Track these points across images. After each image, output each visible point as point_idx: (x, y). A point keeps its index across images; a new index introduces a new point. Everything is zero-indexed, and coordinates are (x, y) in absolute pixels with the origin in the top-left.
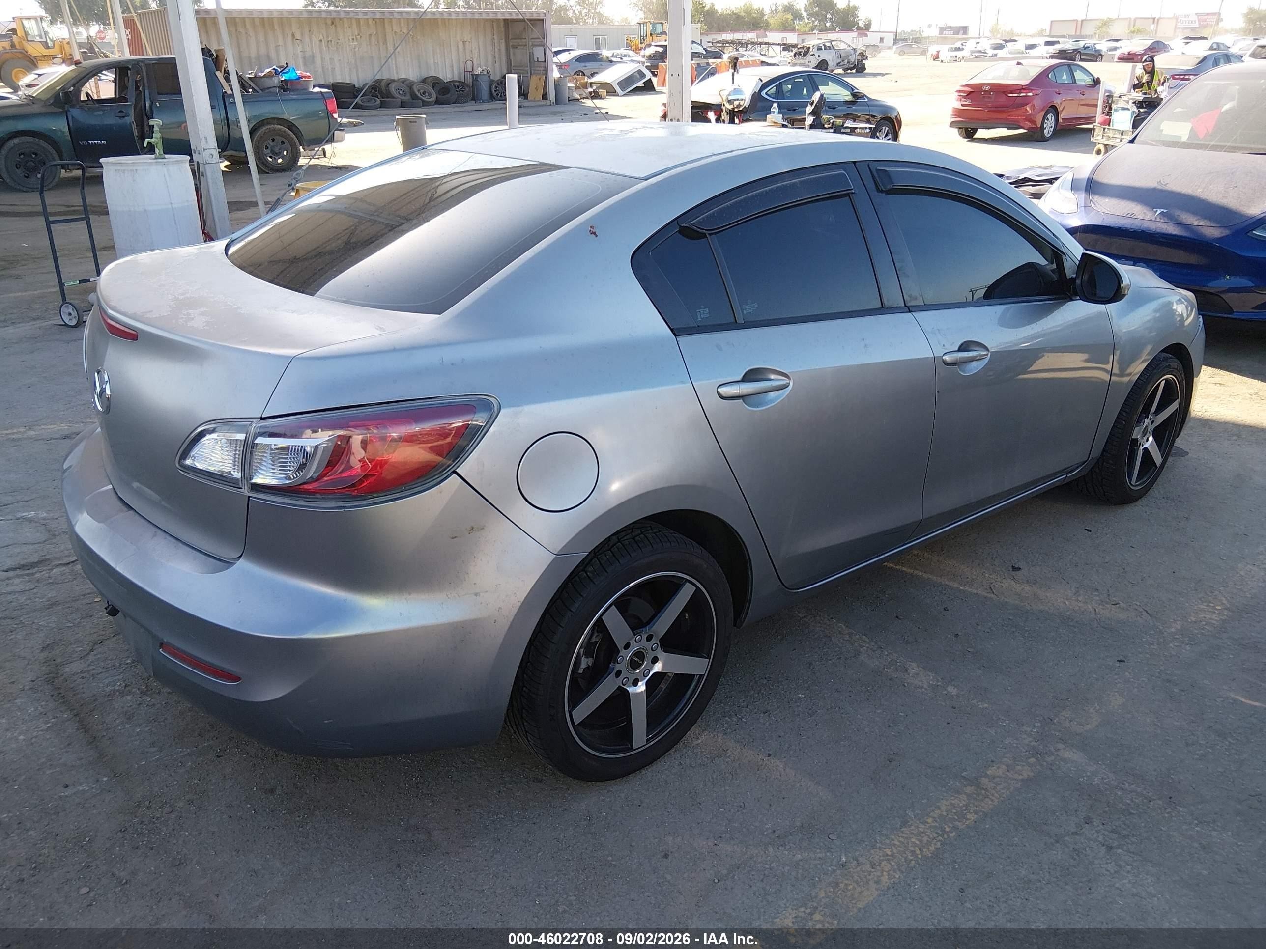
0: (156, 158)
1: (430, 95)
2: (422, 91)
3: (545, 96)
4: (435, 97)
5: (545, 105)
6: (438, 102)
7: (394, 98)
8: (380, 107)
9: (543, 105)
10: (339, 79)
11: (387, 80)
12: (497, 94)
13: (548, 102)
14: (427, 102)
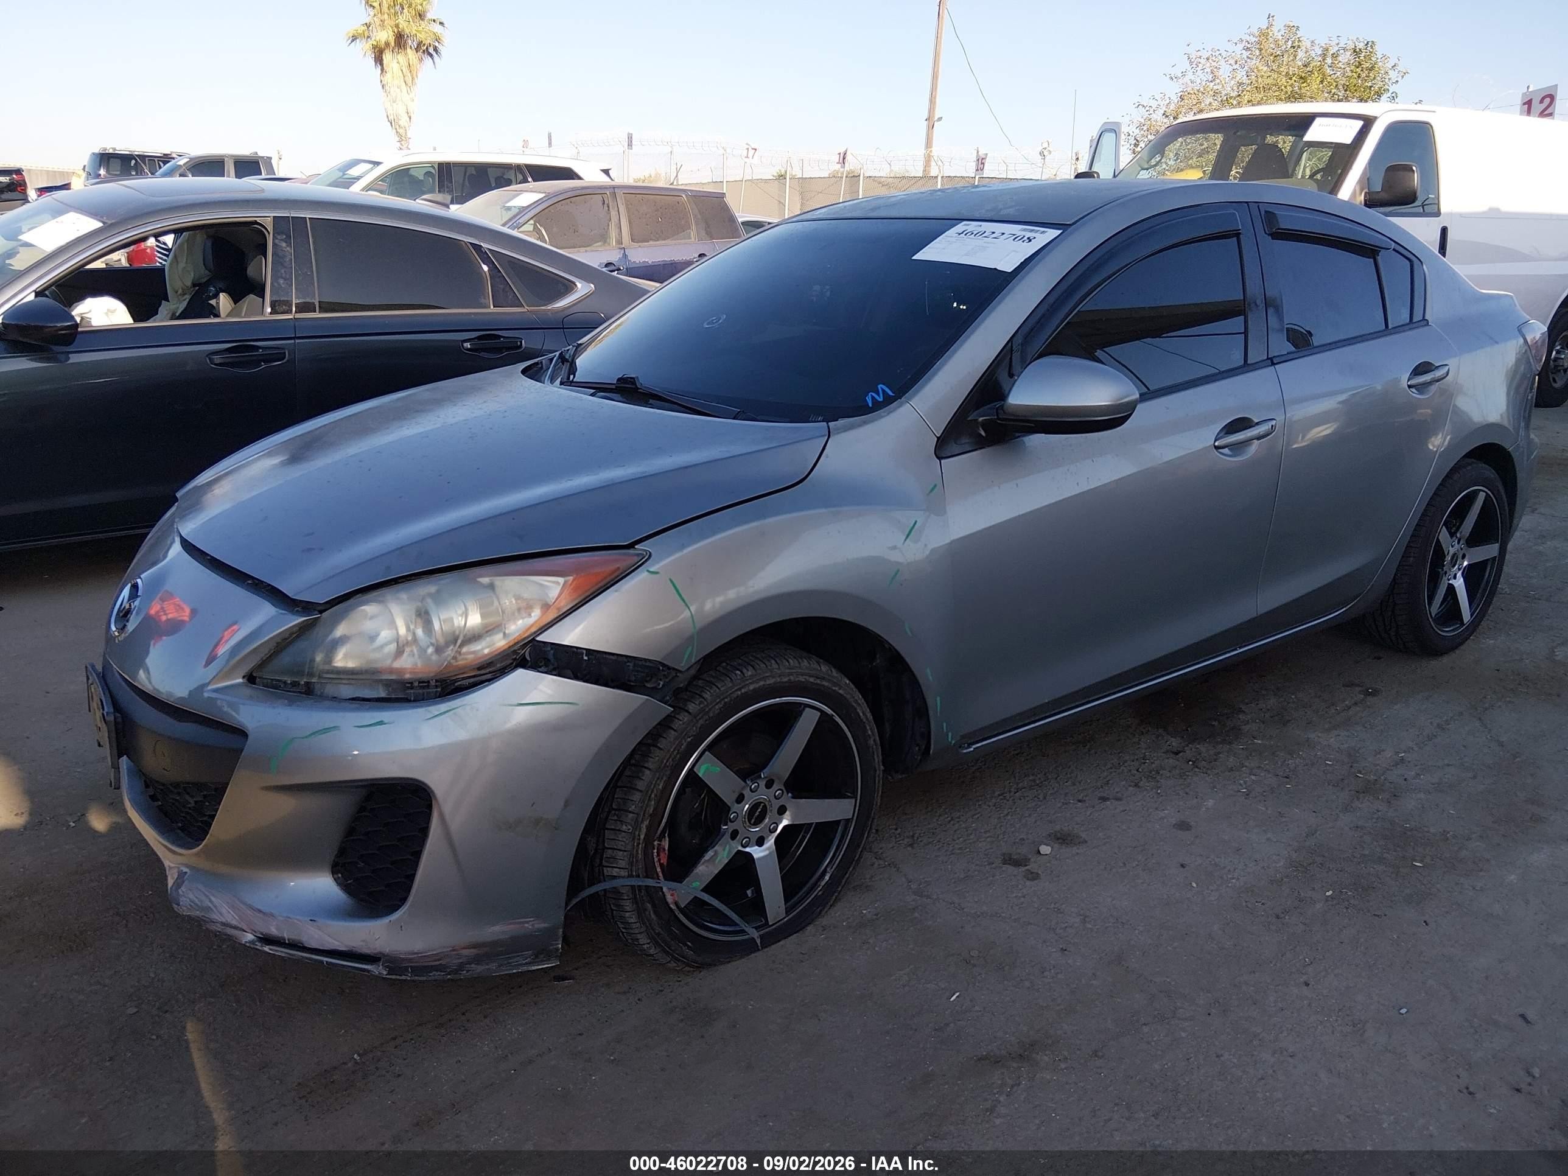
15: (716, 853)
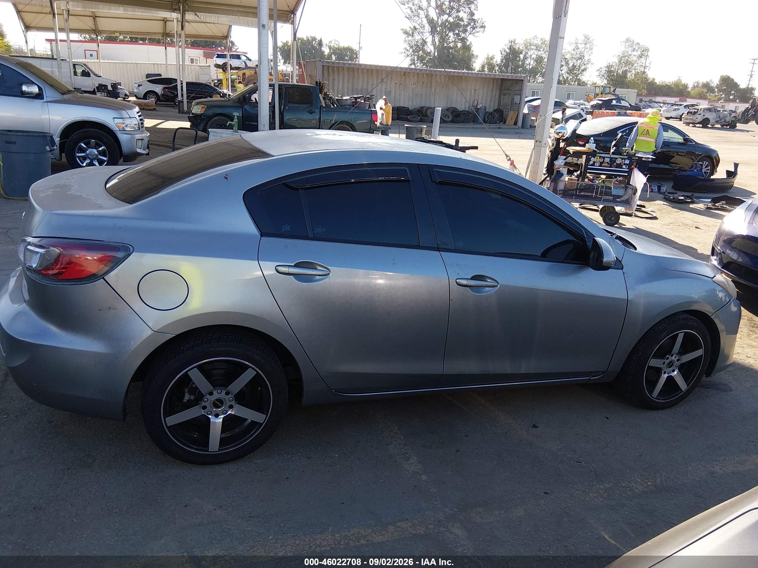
0: (233, 132)
1: (448, 118)
2: (445, 115)
3: (516, 123)
4: (451, 118)
5: (515, 128)
6: (452, 121)
7: (428, 117)
8: (420, 122)
9: (513, 128)
10: (402, 105)
11: (427, 107)
12: (488, 120)
13: (517, 127)
14: (446, 121)
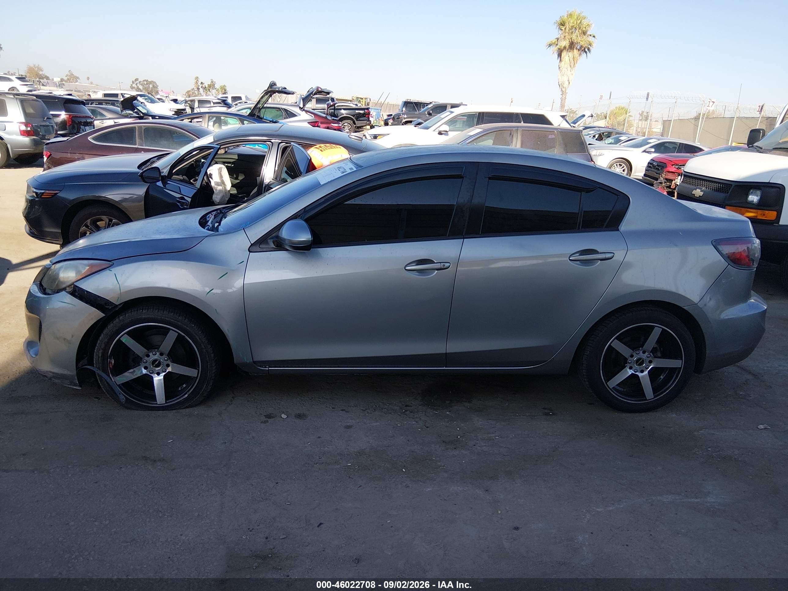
15: (134, 371)
